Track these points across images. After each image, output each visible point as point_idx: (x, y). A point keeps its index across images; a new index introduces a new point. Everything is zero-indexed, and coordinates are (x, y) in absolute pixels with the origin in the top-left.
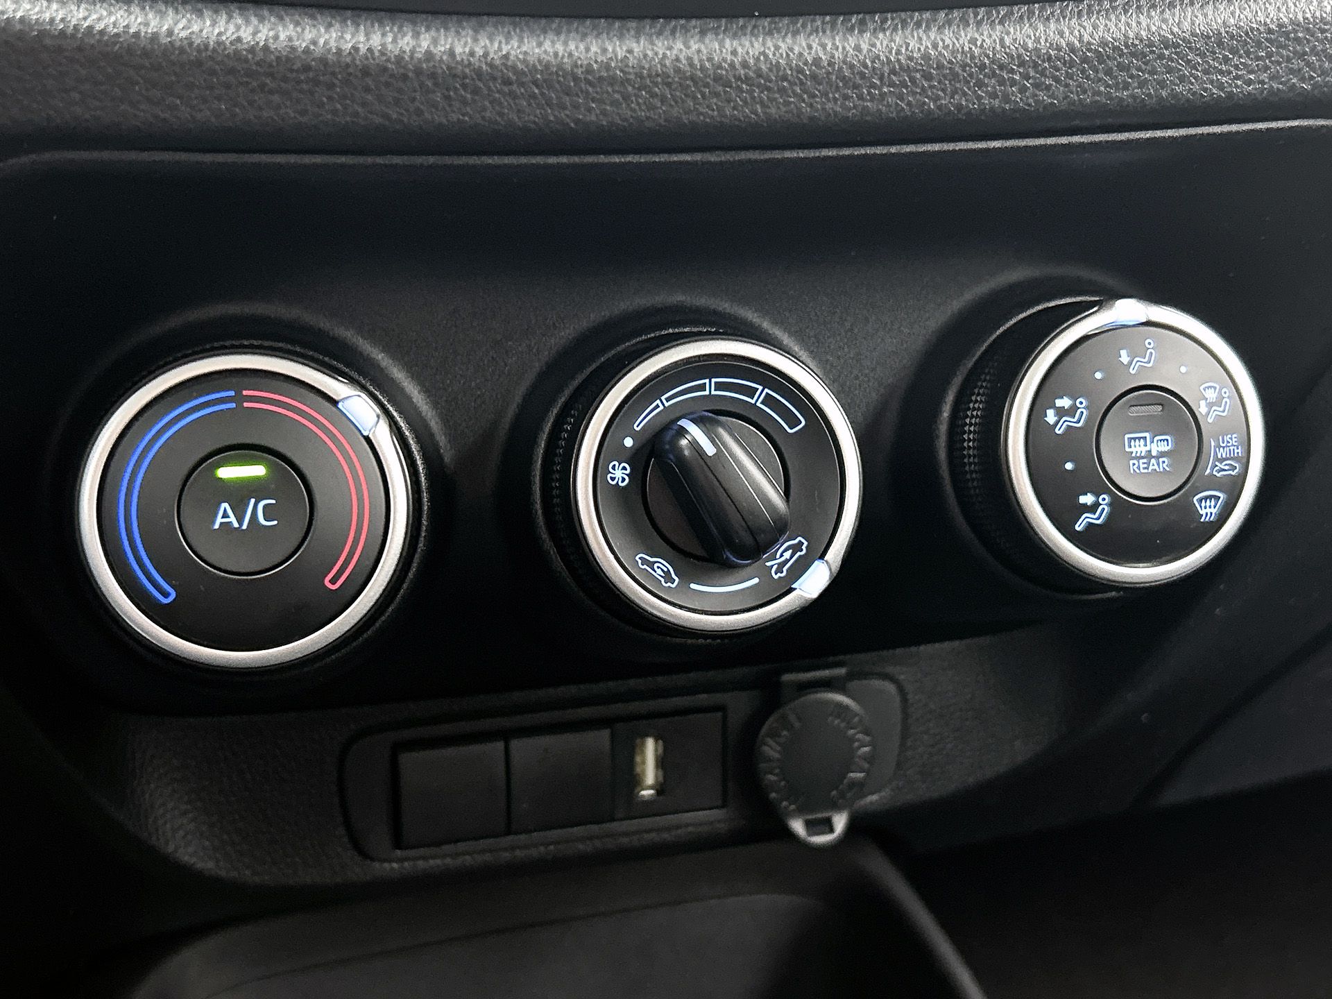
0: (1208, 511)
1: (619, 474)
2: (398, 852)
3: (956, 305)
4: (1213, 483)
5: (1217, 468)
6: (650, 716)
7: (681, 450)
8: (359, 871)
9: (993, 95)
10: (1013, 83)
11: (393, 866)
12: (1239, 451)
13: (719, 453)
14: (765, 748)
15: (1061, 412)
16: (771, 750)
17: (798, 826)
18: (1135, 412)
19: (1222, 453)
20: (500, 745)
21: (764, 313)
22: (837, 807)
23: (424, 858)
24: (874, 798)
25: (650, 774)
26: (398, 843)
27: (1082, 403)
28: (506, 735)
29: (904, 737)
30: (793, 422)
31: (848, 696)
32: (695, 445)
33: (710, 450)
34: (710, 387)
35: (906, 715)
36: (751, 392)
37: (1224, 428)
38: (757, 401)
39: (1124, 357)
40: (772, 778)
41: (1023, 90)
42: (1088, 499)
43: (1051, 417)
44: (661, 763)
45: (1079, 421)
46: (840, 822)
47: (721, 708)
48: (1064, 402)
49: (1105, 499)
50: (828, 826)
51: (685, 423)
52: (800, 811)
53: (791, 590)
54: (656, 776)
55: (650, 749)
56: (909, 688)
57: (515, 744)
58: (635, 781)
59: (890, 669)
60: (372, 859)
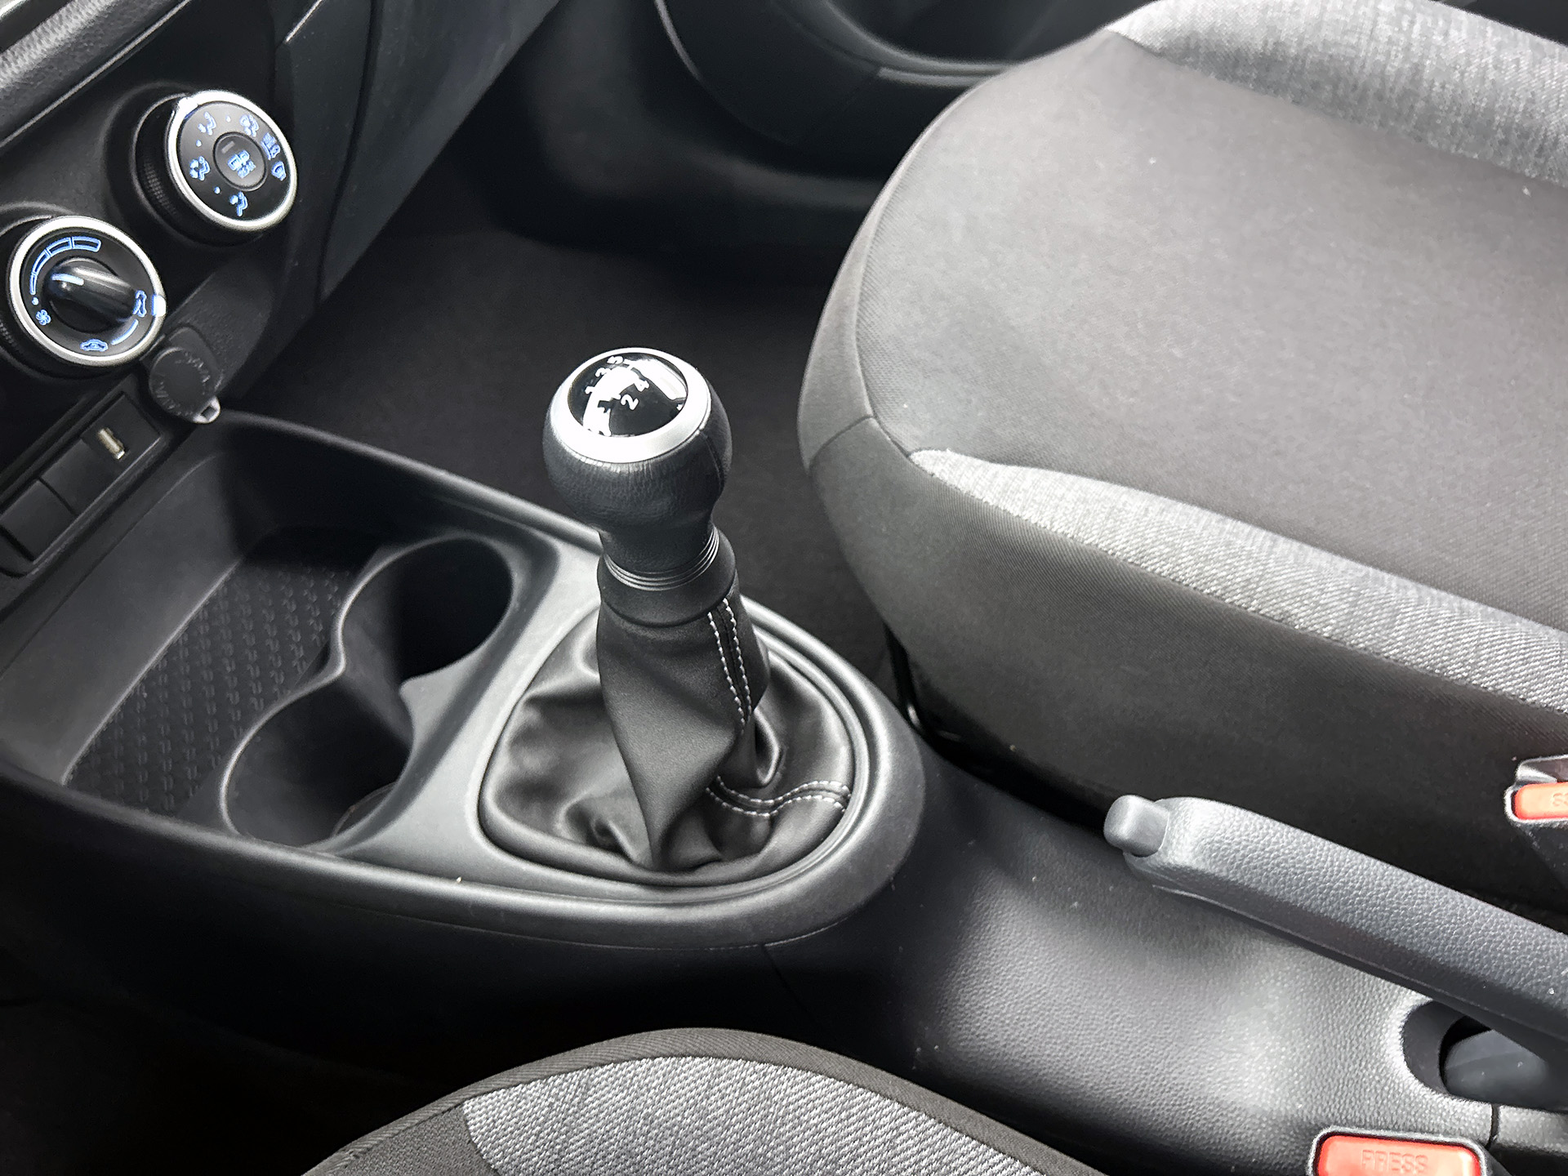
0: (281, 174)
1: (44, 317)
2: (35, 562)
3: (102, 138)
4: (274, 161)
5: (273, 154)
6: (94, 418)
7: (66, 290)
8: (22, 584)
9: (81, 58)
10: (86, 48)
11: (36, 569)
12: (274, 141)
13: (85, 281)
14: (159, 396)
15: (196, 169)
16: (161, 394)
17: (200, 419)
18: (224, 150)
19: (269, 146)
20: (38, 482)
21: (20, 199)
22: (208, 398)
23: (46, 557)
24: (219, 383)
25: (114, 446)
26: (30, 557)
27: (202, 160)
28: (37, 476)
29: (209, 345)
30: (95, 245)
31: (174, 346)
32: (69, 284)
33: (80, 282)
34: (48, 254)
35: (201, 336)
36: (67, 244)
37: (261, 134)
38: (72, 246)
39: (203, 130)
40: (171, 407)
41: (91, 48)
42: (234, 200)
43: (194, 174)
44: (115, 437)
45: (206, 170)
46: (215, 404)
47: (121, 393)
48: (195, 164)
49: (241, 195)
50: (210, 409)
51: (55, 277)
52: (196, 411)
53: (154, 318)
54: (118, 445)
55: (105, 435)
56: (194, 323)
57: (46, 476)
58: (110, 455)
59: (182, 320)
60: (26, 574)
